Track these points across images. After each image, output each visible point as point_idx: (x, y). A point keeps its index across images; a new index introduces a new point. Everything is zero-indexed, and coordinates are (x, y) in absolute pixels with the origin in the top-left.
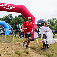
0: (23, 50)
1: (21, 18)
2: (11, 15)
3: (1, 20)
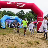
1: (31, 14)
2: (22, 11)
3: (15, 16)
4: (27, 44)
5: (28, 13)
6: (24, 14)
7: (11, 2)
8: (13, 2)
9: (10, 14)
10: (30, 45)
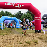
0: (32, 40)
1: (29, 14)
3: (13, 16)
4: (25, 44)
5: (26, 13)
6: (22, 14)
7: (9, 3)
8: (10, 3)
9: (8, 14)
10: (28, 44)
